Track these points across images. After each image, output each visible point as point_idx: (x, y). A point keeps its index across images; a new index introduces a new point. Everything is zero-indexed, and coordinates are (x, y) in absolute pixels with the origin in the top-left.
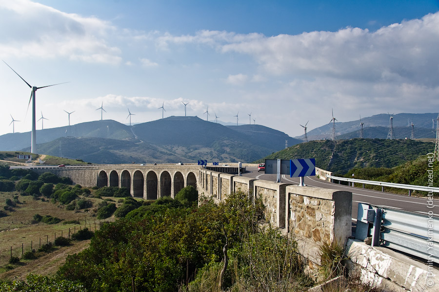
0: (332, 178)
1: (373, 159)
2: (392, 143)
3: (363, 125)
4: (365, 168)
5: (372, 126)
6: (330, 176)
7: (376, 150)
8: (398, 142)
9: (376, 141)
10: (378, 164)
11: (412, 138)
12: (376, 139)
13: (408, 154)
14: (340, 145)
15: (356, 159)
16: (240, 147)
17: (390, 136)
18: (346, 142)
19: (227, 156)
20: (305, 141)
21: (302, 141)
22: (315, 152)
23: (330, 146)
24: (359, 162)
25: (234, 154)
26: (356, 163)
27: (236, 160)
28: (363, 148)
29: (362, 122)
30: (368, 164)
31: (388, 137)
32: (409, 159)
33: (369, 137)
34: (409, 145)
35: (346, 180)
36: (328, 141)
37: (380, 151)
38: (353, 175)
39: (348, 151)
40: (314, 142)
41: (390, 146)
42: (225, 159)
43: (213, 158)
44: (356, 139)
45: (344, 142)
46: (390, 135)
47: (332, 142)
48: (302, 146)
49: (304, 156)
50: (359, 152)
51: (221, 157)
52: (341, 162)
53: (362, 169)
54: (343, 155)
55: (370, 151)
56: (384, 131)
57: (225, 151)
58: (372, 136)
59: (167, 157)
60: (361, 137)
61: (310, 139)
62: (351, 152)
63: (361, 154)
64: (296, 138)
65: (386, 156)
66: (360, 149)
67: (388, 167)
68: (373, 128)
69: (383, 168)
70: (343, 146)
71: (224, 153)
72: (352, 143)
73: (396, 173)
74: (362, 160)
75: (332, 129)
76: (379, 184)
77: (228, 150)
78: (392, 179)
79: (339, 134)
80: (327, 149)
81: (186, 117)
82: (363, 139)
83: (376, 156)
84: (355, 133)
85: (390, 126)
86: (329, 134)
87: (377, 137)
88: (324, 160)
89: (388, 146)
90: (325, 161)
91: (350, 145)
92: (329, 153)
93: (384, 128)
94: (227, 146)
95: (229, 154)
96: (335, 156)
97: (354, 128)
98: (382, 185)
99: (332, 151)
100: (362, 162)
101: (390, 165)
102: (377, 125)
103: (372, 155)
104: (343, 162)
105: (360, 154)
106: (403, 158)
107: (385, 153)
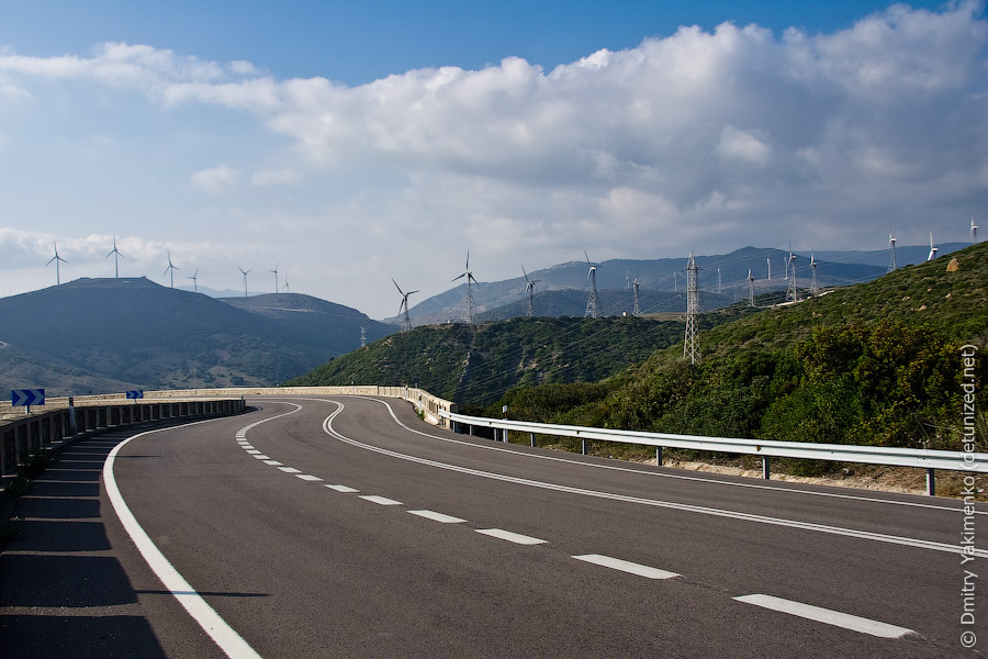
0: (452, 419)
1: (558, 363)
2: (597, 324)
3: (534, 288)
4: (540, 386)
5: (552, 288)
6: (446, 414)
7: (564, 343)
8: (609, 322)
9: (564, 322)
10: (569, 375)
11: (637, 313)
12: (562, 318)
13: (629, 349)
14: (485, 333)
15: (521, 365)
16: (254, 348)
17: (592, 311)
18: (498, 328)
19: (223, 370)
20: (405, 327)
21: (400, 327)
22: (429, 351)
23: (462, 337)
24: (529, 371)
25: (240, 365)
26: (521, 374)
27: (247, 378)
28: (536, 338)
29: (531, 280)
30: (546, 376)
31: (588, 312)
32: (633, 359)
33: (548, 314)
34: (630, 328)
35: (487, 425)
36: (457, 326)
37: (572, 344)
38: (504, 409)
39: (504, 346)
40: (426, 330)
41: (592, 332)
42: (220, 380)
43: (191, 377)
44: (519, 320)
45: (493, 327)
46: (590, 308)
47: (467, 326)
48: (398, 338)
49: (403, 363)
50: (527, 348)
51: (209, 374)
52: (490, 373)
53: (532, 389)
54: (492, 356)
55: (550, 346)
56: (577, 298)
57: (217, 358)
58: (552, 312)
59: (71, 381)
60: (530, 314)
61: (416, 322)
62: (511, 349)
63: (531, 353)
64: (387, 322)
65: (585, 354)
66: (529, 342)
67: (590, 379)
68: (554, 293)
69: (581, 384)
70: (492, 335)
71: (215, 363)
72: (510, 327)
73: (614, 398)
74: (534, 366)
75: (465, 297)
76: (574, 434)
77: (226, 356)
78: (607, 415)
79: (482, 309)
80: (456, 344)
81: (117, 280)
82: (534, 319)
83: (565, 356)
84: (517, 305)
85: (590, 289)
86: (460, 309)
87: (564, 314)
88: (450, 370)
89: (588, 334)
90: (453, 372)
91: (507, 334)
92: (461, 354)
93: (578, 293)
94: (223, 347)
95: (228, 365)
96: (475, 360)
97: (514, 296)
98: (581, 435)
99: (467, 348)
100: (534, 370)
101: (593, 373)
102: (564, 287)
103: (556, 354)
104: (494, 372)
105: (528, 352)
106: (619, 357)
107: (583, 348)
